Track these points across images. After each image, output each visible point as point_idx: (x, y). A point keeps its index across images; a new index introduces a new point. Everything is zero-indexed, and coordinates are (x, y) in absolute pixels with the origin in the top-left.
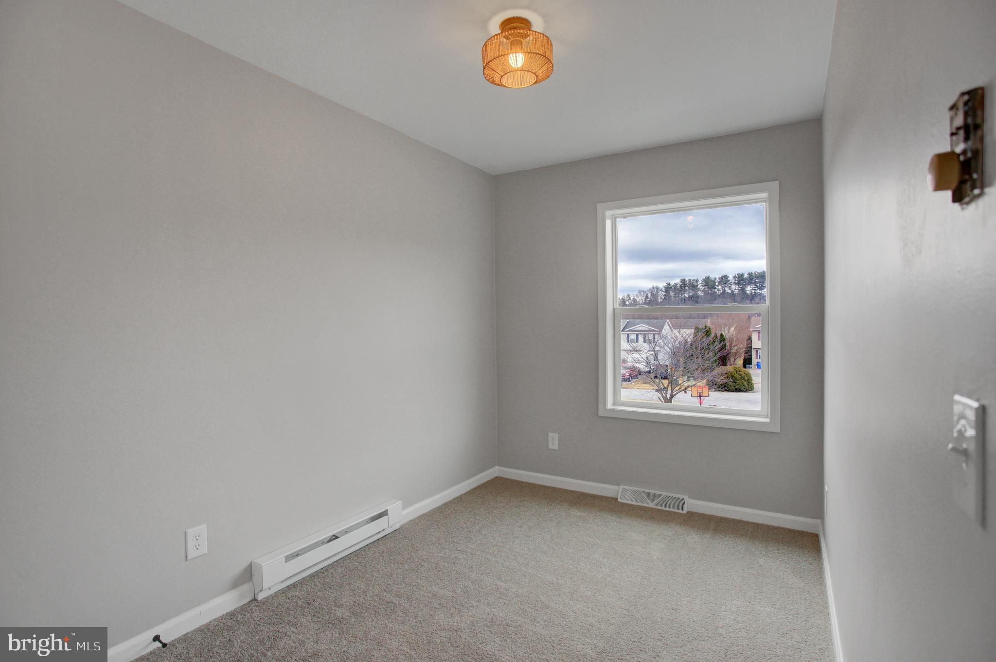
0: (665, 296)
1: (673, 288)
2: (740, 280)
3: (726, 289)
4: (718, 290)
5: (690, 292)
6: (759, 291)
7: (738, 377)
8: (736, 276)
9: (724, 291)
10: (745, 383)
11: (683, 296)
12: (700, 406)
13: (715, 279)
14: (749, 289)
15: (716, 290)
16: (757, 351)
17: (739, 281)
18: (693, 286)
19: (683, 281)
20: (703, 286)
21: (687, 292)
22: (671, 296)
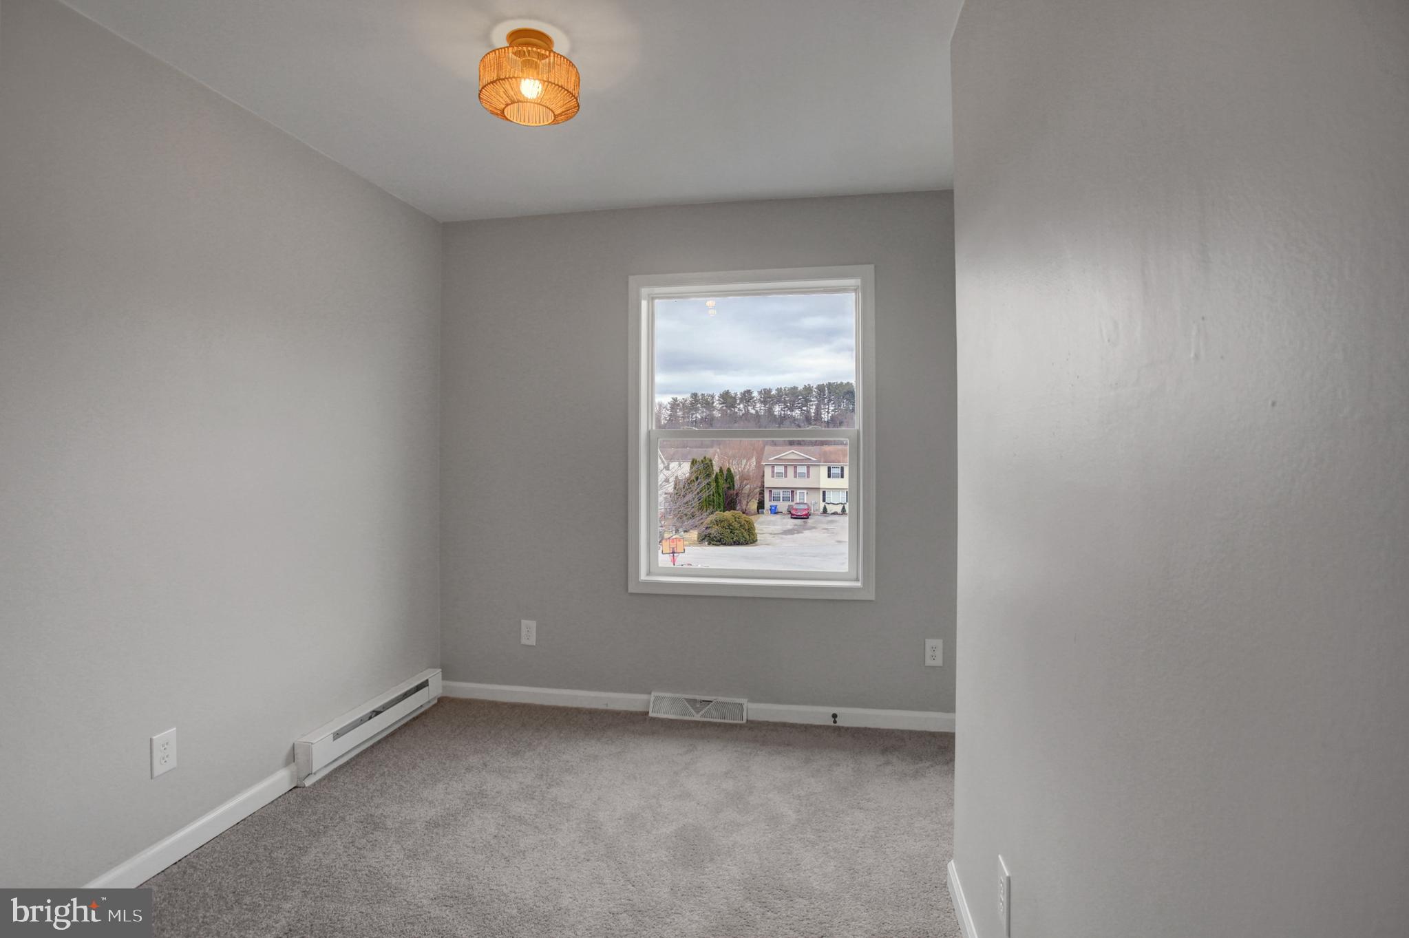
0: (670, 415)
1: (681, 405)
2: (766, 396)
3: (750, 408)
4: (739, 410)
5: (703, 412)
6: (789, 413)
7: (737, 526)
8: (761, 391)
9: (747, 412)
10: (746, 534)
11: (694, 416)
12: (673, 566)
13: (736, 394)
14: (777, 409)
15: (736, 410)
16: (771, 491)
17: (765, 398)
18: (708, 403)
19: (695, 395)
20: (720, 404)
21: (700, 412)
22: (679, 417)
